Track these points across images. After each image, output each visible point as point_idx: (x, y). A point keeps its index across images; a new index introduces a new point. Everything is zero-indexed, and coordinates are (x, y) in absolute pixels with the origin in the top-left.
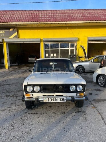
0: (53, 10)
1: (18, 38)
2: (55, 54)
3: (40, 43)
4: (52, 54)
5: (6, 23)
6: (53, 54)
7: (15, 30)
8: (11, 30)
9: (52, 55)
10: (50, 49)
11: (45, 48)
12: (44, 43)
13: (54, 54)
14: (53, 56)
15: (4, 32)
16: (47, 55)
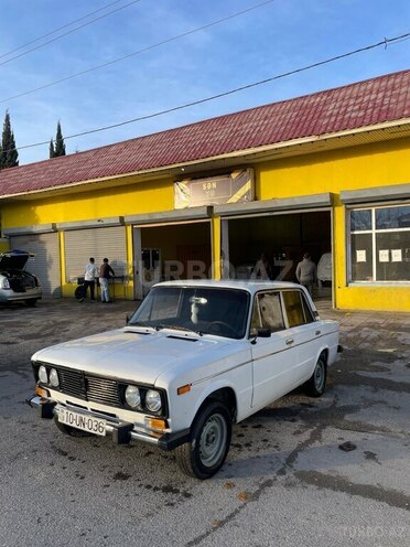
0: (389, 76)
1: (256, 199)
2: (399, 252)
3: (331, 209)
4: (381, 252)
5: (214, 158)
6: (387, 252)
7: (246, 174)
8: (234, 175)
9: (384, 256)
10: (374, 231)
11: (353, 230)
12: (347, 209)
13: (394, 252)
14: (387, 260)
15: (214, 185)
16: (361, 256)
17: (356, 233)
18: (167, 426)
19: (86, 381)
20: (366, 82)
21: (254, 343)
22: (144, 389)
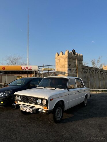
18: (48, 109)
19: (28, 98)
21: (69, 90)
22: (42, 99)
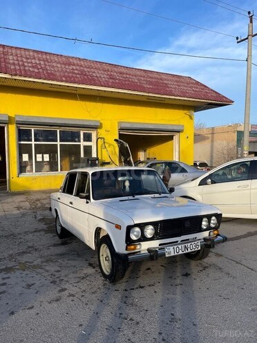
3: (6, 125)
9: (39, 158)
11: (20, 140)
12: (17, 127)
14: (41, 160)
16: (25, 157)
17: (22, 142)
18: (218, 233)
20: (28, 50)
